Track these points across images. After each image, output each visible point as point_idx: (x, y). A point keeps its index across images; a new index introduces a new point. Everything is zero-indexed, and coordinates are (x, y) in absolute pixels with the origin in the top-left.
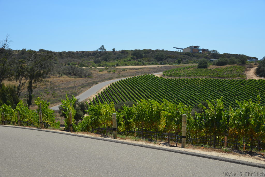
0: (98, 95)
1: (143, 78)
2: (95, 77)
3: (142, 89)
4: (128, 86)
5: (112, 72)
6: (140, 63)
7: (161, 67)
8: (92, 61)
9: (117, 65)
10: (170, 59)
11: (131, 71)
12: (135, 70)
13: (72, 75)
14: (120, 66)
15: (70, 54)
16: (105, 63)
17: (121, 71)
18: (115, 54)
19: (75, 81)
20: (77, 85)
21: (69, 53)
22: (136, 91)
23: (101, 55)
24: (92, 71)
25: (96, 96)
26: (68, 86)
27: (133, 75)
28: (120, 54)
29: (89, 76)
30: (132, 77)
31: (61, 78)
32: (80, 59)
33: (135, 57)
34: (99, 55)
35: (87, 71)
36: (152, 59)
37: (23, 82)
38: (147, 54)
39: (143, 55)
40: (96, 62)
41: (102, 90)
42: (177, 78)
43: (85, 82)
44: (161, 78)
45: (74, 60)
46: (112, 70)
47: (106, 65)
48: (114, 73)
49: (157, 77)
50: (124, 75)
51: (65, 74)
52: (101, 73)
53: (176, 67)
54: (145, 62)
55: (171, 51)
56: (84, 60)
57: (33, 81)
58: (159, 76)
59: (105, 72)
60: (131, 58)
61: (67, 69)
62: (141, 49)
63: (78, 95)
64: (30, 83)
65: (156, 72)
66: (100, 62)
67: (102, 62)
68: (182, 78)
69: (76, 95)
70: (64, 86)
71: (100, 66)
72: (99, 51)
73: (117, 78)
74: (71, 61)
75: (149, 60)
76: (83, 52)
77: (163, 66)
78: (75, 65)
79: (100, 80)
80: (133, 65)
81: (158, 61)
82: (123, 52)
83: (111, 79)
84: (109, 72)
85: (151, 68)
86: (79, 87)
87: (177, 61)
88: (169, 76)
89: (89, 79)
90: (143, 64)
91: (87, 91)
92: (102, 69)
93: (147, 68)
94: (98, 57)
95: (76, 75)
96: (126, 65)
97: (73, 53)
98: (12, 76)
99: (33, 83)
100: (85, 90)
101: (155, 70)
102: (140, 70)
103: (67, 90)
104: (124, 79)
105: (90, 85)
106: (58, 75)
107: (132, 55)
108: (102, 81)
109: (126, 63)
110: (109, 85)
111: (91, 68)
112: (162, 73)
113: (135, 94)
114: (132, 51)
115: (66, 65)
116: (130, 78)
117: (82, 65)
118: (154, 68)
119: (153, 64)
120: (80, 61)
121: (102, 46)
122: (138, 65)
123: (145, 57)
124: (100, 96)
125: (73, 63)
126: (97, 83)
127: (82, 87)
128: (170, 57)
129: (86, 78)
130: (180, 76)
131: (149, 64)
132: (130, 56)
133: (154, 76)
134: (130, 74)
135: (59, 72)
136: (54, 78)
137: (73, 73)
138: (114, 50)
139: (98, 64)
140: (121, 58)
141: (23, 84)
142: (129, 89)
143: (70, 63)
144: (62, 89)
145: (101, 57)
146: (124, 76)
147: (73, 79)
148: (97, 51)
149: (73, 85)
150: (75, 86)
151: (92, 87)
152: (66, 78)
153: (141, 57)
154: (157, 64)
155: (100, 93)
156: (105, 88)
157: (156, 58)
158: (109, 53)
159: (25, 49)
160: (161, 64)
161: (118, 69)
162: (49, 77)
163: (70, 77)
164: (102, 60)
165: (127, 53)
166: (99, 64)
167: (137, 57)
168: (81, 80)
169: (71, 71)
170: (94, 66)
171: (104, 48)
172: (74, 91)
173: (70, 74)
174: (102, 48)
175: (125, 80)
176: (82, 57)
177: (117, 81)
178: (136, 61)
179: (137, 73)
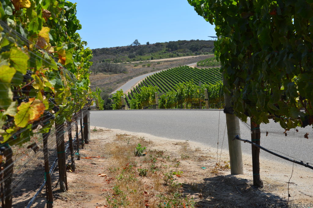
0: (133, 90)
1: (177, 70)
2: (130, 72)
3: (176, 80)
4: (163, 79)
5: (146, 66)
6: (174, 55)
7: (196, 58)
8: (126, 56)
9: (152, 59)
10: (206, 49)
11: (166, 63)
12: (170, 63)
13: (107, 72)
14: (155, 59)
15: (104, 51)
16: (139, 57)
17: (155, 65)
18: (150, 47)
19: (110, 78)
20: (111, 81)
21: (103, 49)
22: (170, 84)
23: (136, 50)
24: (127, 67)
25: (131, 90)
26: (104, 83)
27: (168, 68)
28: (155, 47)
29: (124, 71)
30: (166, 70)
31: (96, 76)
32: (115, 55)
33: (170, 50)
34: (134, 49)
35: (121, 67)
36: (187, 50)
38: (182, 46)
39: (178, 46)
40: (130, 57)
41: (137, 85)
42: (211, 68)
43: (120, 78)
44: (195, 68)
45: (108, 57)
46: (147, 64)
47: (141, 59)
48: (149, 66)
49: (191, 68)
50: (159, 68)
51: (101, 72)
52: (136, 68)
53: (211, 56)
54: (179, 54)
55: (206, 40)
56: (119, 56)
58: (193, 67)
59: (140, 66)
60: (166, 50)
61: (102, 66)
62: (175, 41)
63: (114, 90)
65: (191, 63)
66: (134, 57)
67: (136, 56)
68: (215, 67)
69: (112, 90)
70: (99, 83)
71: (134, 60)
72: (133, 45)
73: (152, 71)
74: (105, 58)
75: (184, 52)
76: (117, 48)
77: (198, 56)
78: (110, 61)
79: (135, 74)
80: (168, 58)
81: (193, 51)
82: (158, 45)
83: (145, 73)
84: (144, 66)
85: (185, 59)
86: (115, 83)
87: (212, 50)
88: (203, 66)
89: (124, 74)
90: (178, 56)
91: (123, 86)
92: (137, 63)
93: (182, 59)
94: (132, 52)
95: (111, 72)
96: (161, 58)
97: (107, 49)
101: (189, 61)
102: (175, 62)
103: (102, 87)
104: (158, 72)
105: (125, 80)
106: (93, 73)
107: (167, 47)
108: (137, 75)
109: (161, 55)
110: (144, 79)
111: (126, 63)
112: (195, 64)
113: (169, 86)
114: (166, 43)
115: (100, 62)
116: (164, 70)
117: (117, 62)
118: (189, 59)
119: (188, 55)
120: (115, 57)
121: (136, 40)
122: (172, 57)
123: (180, 48)
124: (135, 90)
125: (108, 59)
126: (132, 78)
127: (117, 83)
128: (205, 47)
129: (121, 74)
130: (214, 65)
131: (184, 55)
132: (165, 49)
133: (188, 67)
134: (164, 67)
135: (94, 70)
137: (108, 70)
138: (148, 43)
139: (132, 59)
140: (156, 51)
142: (163, 81)
143: (105, 60)
144: (98, 86)
145: (135, 51)
146: (159, 70)
147: (108, 75)
148: (131, 46)
149: (109, 82)
150: (111, 83)
151: (127, 82)
152: (101, 75)
153: (176, 49)
154: (191, 55)
155: (135, 87)
156: (140, 82)
157: (191, 49)
158: (144, 47)
160: (196, 54)
161: (152, 62)
163: (106, 74)
164: (136, 54)
165: (162, 46)
166: (134, 58)
167: (172, 49)
168: (116, 76)
169: (106, 68)
170: (128, 61)
171: (137, 42)
172: (110, 87)
173: (105, 71)
174: (136, 42)
175: (159, 74)
176: (116, 53)
177: (151, 74)
178: (171, 54)
179: (172, 65)
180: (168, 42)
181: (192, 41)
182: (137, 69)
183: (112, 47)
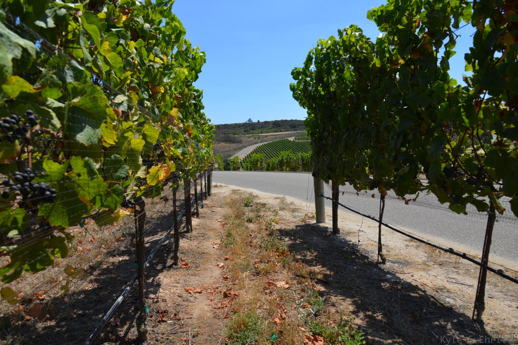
1: (280, 142)
2: (244, 142)
4: (269, 148)
5: (257, 139)
6: (278, 130)
7: (294, 133)
8: (242, 130)
9: (261, 133)
11: (271, 137)
12: (274, 136)
14: (263, 133)
15: (226, 126)
16: (252, 131)
17: (264, 137)
18: (260, 124)
19: (230, 146)
21: (225, 125)
24: (242, 139)
25: (245, 156)
26: (224, 151)
27: (273, 140)
28: (264, 124)
29: (240, 142)
30: (271, 142)
31: (219, 145)
32: (233, 129)
33: (275, 126)
34: (248, 125)
35: (238, 139)
36: (288, 127)
39: (281, 124)
40: (245, 131)
41: (250, 152)
42: (305, 141)
44: (294, 141)
46: (257, 137)
47: (253, 133)
48: (259, 139)
49: (290, 141)
51: (222, 142)
52: (249, 139)
53: (304, 132)
54: (282, 130)
55: (302, 120)
56: (236, 130)
58: (292, 140)
59: (253, 138)
60: (272, 127)
61: (224, 138)
62: (279, 120)
65: (290, 137)
66: (248, 131)
69: (230, 156)
70: (221, 150)
71: (248, 134)
73: (261, 142)
75: (285, 128)
76: (236, 124)
77: (296, 132)
78: (230, 134)
79: (248, 144)
80: (273, 133)
81: (292, 128)
82: (266, 122)
83: (256, 143)
84: (255, 138)
85: (286, 134)
86: (233, 151)
88: (299, 139)
89: (240, 144)
90: (281, 131)
92: (250, 136)
93: (283, 134)
94: (247, 127)
95: (230, 141)
96: (268, 133)
97: (228, 125)
102: (278, 136)
103: (223, 153)
104: (265, 143)
105: (241, 149)
107: (272, 124)
108: (250, 145)
109: (268, 131)
110: (255, 148)
111: (242, 136)
112: (294, 138)
113: (273, 154)
114: (272, 121)
115: (223, 135)
117: (235, 134)
118: (289, 134)
119: (288, 131)
120: (234, 131)
122: (276, 132)
123: (283, 125)
124: (248, 156)
125: (228, 132)
126: (246, 147)
127: (235, 151)
130: (306, 139)
131: (285, 131)
133: (288, 140)
134: (270, 139)
135: (217, 140)
137: (228, 140)
138: (259, 121)
140: (265, 127)
142: (269, 150)
143: (226, 133)
145: (249, 127)
146: (266, 141)
147: (228, 144)
148: (246, 123)
149: (228, 149)
150: (230, 150)
151: (242, 150)
152: (223, 144)
153: (280, 126)
154: (291, 131)
155: (248, 154)
156: (251, 150)
157: (290, 127)
158: (255, 124)
160: (295, 130)
161: (261, 135)
163: (226, 144)
164: (249, 129)
165: (269, 123)
168: (234, 146)
170: (243, 134)
172: (229, 153)
173: (226, 141)
174: (250, 120)
176: (235, 128)
177: (260, 144)
178: (276, 129)
179: (276, 138)
180: (274, 120)
181: (292, 120)
182: (250, 141)
183: (232, 123)
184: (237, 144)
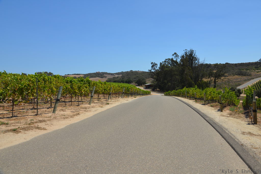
0: (252, 85)
2: (253, 75)
8: (254, 67)
13: (240, 75)
19: (241, 78)
20: (242, 80)
21: (242, 63)
24: (252, 73)
26: (237, 81)
29: (250, 75)
31: (234, 77)
34: (259, 64)
35: (249, 73)
37: (211, 79)
40: (256, 68)
41: (256, 83)
43: (247, 78)
45: (243, 68)
56: (249, 67)
57: (217, 78)
59: (260, 73)
61: (238, 72)
63: (241, 85)
64: (215, 80)
67: (259, 68)
70: (235, 80)
72: (259, 62)
74: (241, 68)
76: (249, 63)
78: (244, 70)
79: (256, 77)
86: (243, 81)
89: (250, 77)
91: (247, 83)
92: (259, 71)
95: (242, 75)
98: (207, 77)
99: (217, 80)
100: (246, 83)
103: (236, 83)
105: (249, 80)
106: (232, 75)
111: (252, 71)
115: (238, 70)
117: (247, 70)
120: (247, 68)
124: (254, 85)
126: (253, 79)
127: (244, 81)
129: (248, 76)
136: (230, 77)
139: (257, 69)
141: (212, 80)
143: (241, 69)
144: (234, 82)
147: (241, 77)
148: (257, 62)
149: (240, 80)
152: (237, 76)
159: (218, 63)
162: (228, 76)
163: (239, 76)
164: (259, 66)
168: (245, 78)
169: (240, 73)
170: (254, 70)
172: (239, 83)
176: (248, 65)
182: (258, 74)
183: (247, 62)
184: (247, 77)
